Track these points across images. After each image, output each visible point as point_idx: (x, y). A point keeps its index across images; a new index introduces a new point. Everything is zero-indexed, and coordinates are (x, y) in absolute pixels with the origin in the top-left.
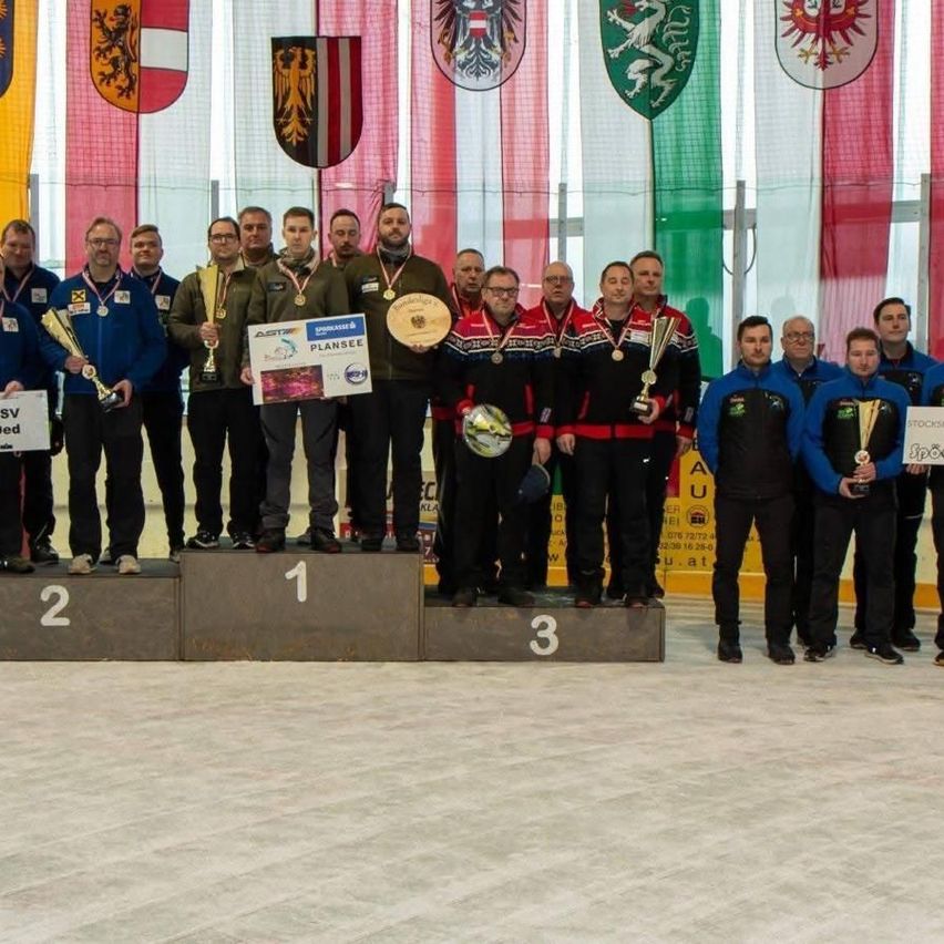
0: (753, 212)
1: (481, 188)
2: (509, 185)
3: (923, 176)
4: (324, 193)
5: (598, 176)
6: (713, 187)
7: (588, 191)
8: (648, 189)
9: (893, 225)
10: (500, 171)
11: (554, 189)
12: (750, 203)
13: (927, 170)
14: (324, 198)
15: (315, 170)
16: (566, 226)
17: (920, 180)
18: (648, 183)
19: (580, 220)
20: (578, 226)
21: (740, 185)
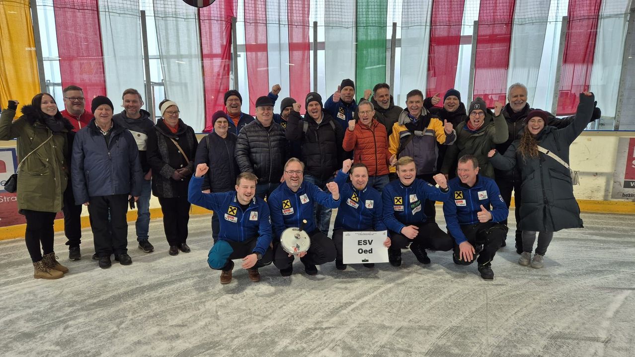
0: (400, 40)
1: (278, 22)
2: (291, 21)
3: (475, 22)
4: (201, 21)
5: (331, 19)
6: (383, 26)
7: (327, 26)
8: (354, 25)
9: (460, 46)
10: (287, 14)
11: (312, 24)
12: (398, 36)
13: (477, 19)
14: (202, 23)
15: (196, 8)
16: (317, 46)
17: (473, 24)
18: (354, 23)
19: (323, 43)
20: (322, 46)
21: (395, 25)
